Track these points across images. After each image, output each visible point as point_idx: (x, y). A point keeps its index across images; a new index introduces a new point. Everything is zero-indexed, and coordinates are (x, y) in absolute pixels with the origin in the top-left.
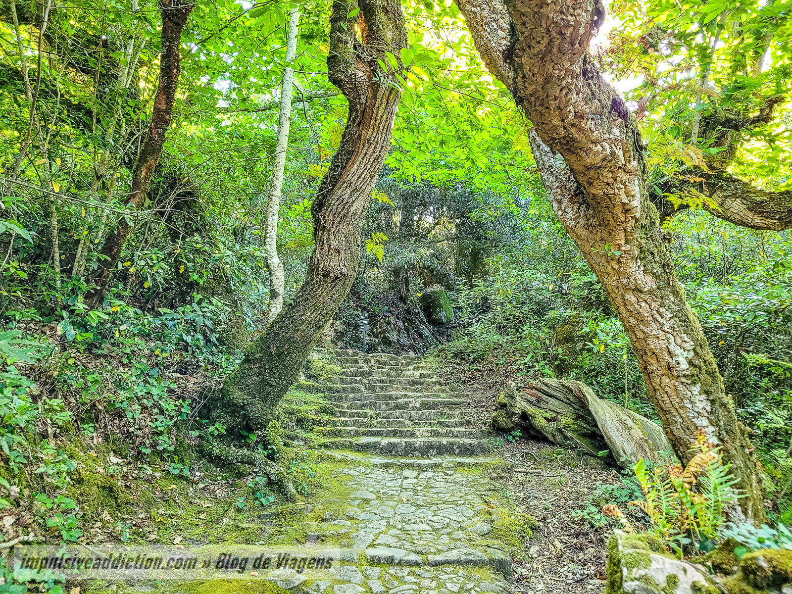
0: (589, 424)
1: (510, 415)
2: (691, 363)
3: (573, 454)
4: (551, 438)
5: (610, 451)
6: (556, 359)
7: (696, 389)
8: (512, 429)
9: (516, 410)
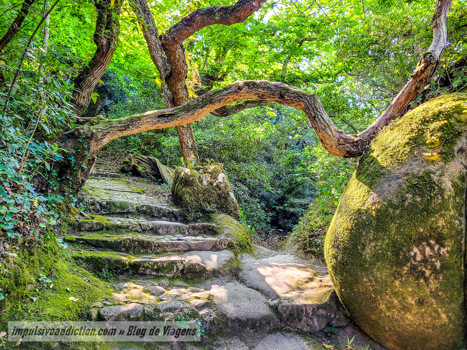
0: (156, 171)
1: (129, 166)
2: (191, 145)
3: (150, 180)
4: (143, 175)
5: (162, 180)
6: (143, 151)
7: (192, 152)
8: (129, 171)
9: (132, 164)
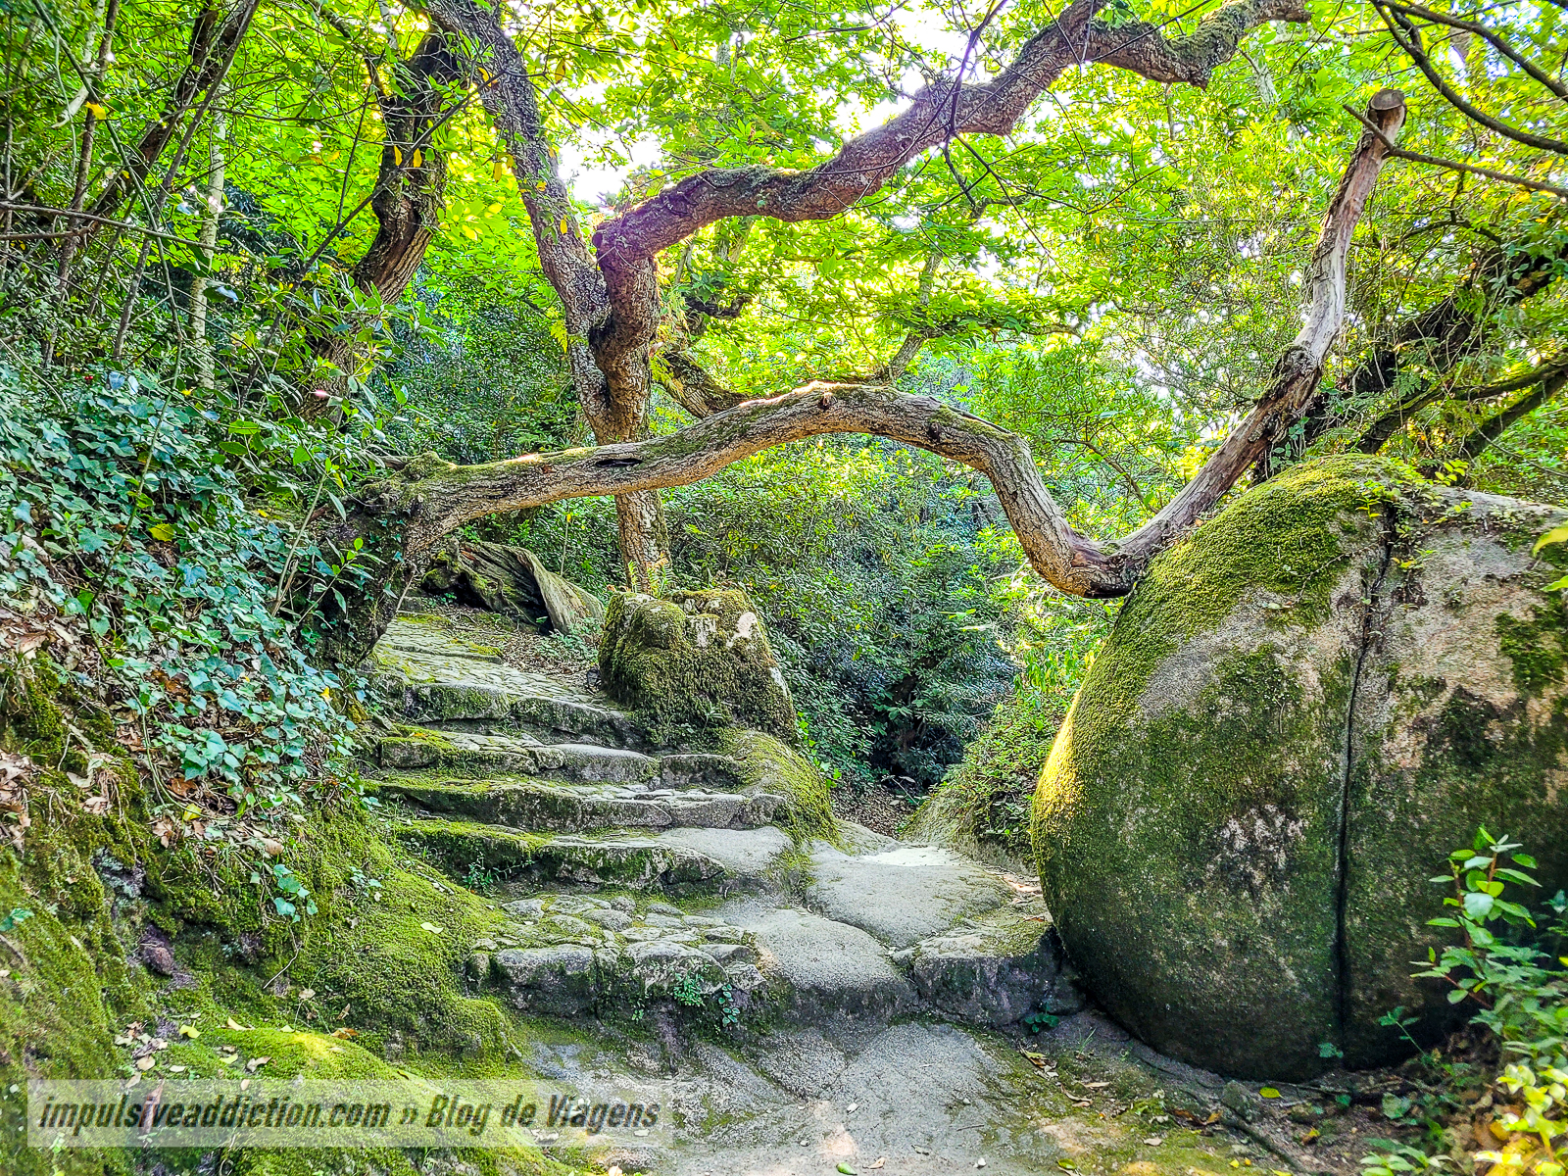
0: (528, 593)
1: (449, 574)
3: (510, 620)
4: (488, 603)
5: (549, 619)
6: (486, 526)
8: (446, 590)
9: (456, 570)
